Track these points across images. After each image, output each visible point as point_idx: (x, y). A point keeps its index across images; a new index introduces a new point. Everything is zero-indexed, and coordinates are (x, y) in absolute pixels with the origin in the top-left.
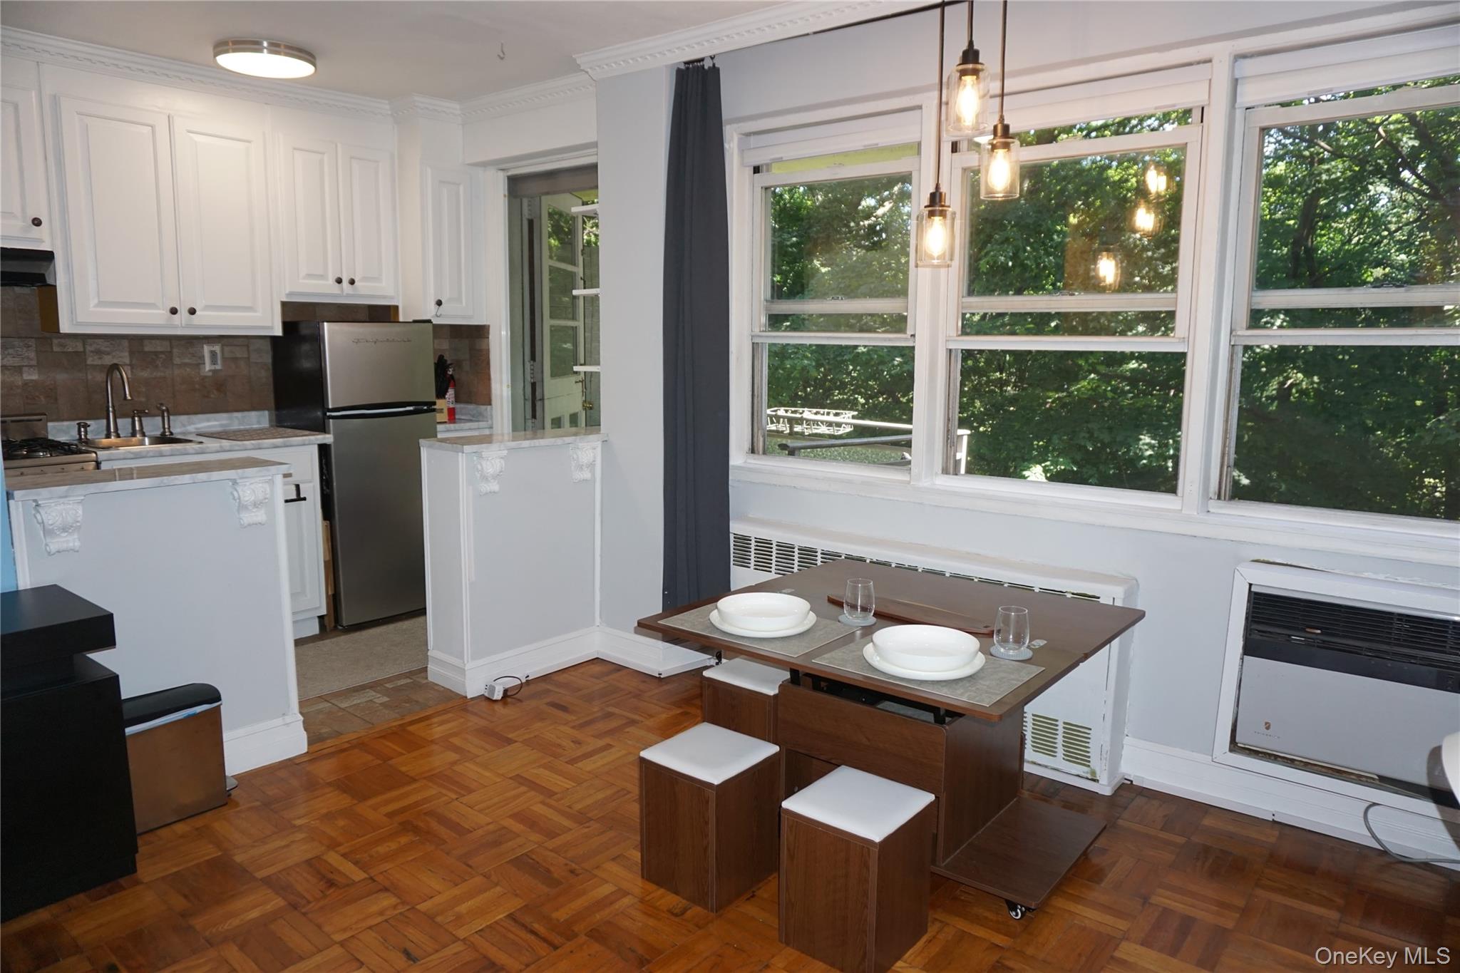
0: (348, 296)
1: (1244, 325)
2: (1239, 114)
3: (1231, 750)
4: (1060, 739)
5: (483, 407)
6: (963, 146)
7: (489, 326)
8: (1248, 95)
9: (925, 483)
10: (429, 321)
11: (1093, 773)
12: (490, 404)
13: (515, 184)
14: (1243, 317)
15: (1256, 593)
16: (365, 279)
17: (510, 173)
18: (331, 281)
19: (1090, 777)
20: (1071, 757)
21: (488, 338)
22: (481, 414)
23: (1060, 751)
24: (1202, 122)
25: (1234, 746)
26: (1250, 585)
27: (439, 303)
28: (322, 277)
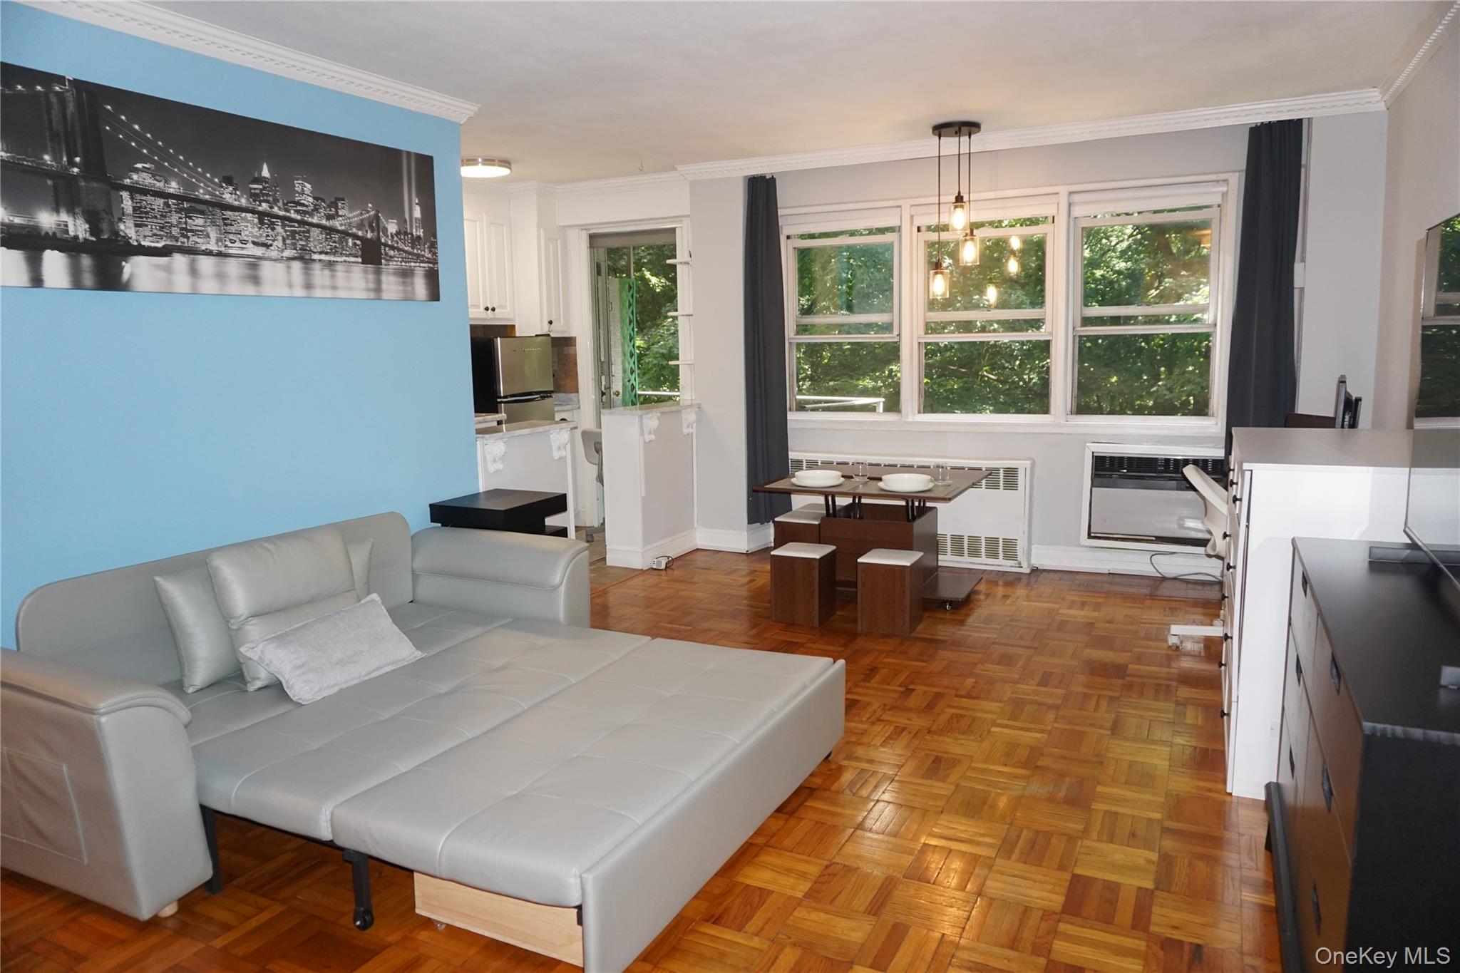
0: (491, 319)
1: (1079, 325)
2: (1071, 220)
3: (1088, 538)
4: (1001, 549)
5: (572, 395)
6: (923, 229)
7: (575, 337)
8: (1077, 211)
9: (910, 419)
10: (549, 335)
11: (1020, 563)
12: (577, 392)
13: (592, 237)
14: (1079, 322)
15: (1096, 457)
16: (500, 307)
17: (591, 232)
18: (482, 309)
19: (1017, 565)
20: (1007, 557)
21: (575, 346)
22: (570, 399)
23: (1001, 555)
24: (1053, 222)
25: (1090, 536)
26: (1093, 453)
27: (551, 322)
28: (478, 306)
